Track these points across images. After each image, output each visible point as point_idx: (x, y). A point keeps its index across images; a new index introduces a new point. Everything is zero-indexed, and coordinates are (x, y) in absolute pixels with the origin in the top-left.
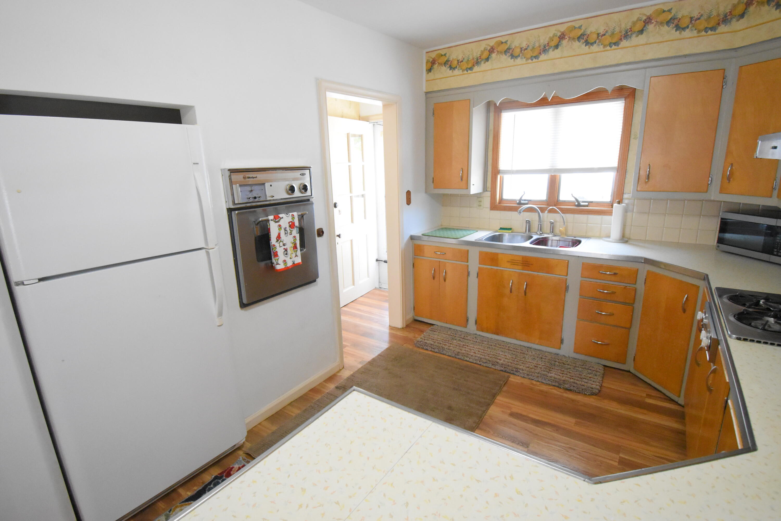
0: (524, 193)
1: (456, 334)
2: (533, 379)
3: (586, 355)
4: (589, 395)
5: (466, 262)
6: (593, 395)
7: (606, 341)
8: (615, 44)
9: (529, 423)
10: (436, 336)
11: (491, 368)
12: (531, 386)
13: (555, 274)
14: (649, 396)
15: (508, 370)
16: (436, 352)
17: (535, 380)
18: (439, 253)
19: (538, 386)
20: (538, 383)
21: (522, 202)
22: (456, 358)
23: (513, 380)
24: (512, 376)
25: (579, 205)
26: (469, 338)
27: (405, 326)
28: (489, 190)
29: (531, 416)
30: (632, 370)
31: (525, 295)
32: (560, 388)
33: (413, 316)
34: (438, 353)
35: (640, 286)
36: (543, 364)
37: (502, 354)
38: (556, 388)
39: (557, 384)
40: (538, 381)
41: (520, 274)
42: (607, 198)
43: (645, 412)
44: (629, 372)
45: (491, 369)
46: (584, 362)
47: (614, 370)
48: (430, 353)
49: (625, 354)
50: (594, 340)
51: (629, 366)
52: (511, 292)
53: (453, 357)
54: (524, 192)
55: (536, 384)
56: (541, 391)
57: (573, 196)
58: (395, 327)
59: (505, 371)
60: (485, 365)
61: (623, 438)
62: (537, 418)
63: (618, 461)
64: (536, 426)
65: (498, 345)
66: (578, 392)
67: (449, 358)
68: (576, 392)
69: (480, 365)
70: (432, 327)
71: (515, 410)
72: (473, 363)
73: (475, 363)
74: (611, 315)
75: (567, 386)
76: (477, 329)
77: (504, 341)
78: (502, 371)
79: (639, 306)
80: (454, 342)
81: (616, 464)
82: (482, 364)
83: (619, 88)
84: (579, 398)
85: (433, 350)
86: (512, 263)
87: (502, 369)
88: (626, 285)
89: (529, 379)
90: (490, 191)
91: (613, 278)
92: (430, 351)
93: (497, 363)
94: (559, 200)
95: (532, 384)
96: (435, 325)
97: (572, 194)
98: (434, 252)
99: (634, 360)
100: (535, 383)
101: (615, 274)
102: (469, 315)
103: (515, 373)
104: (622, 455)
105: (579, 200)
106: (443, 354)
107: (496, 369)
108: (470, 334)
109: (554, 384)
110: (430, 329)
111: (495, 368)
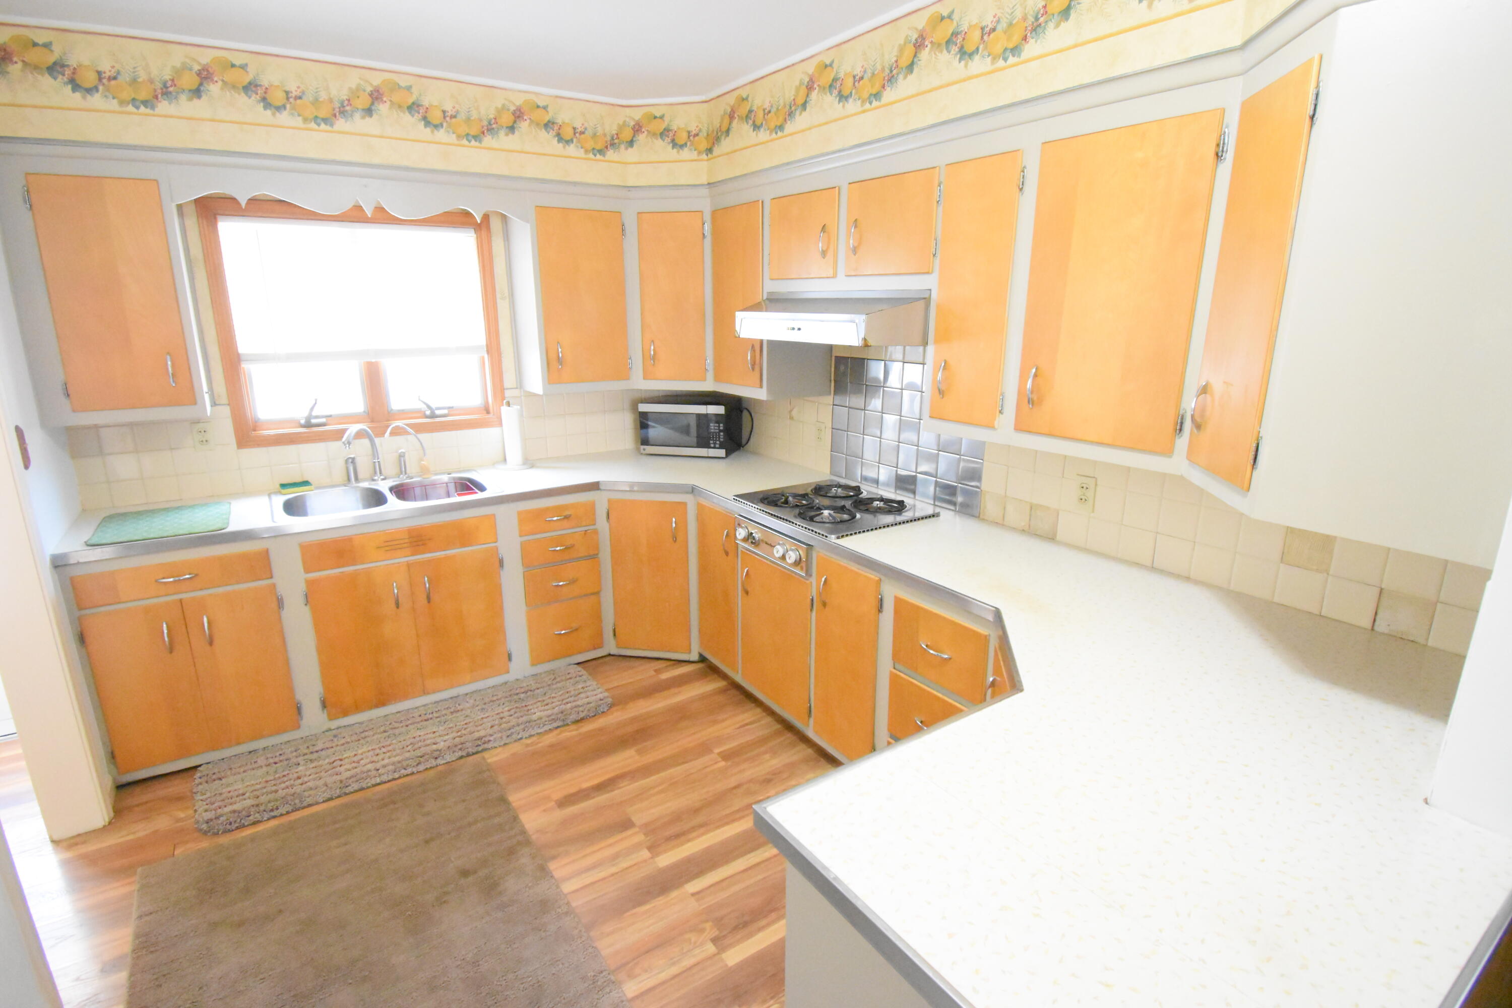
0: (314, 402)
1: (281, 755)
2: (521, 739)
3: (549, 661)
4: (607, 710)
5: (268, 578)
6: (611, 707)
7: (574, 625)
8: (476, 138)
9: (594, 797)
10: (239, 786)
11: (437, 766)
12: (530, 748)
13: (480, 544)
14: (658, 671)
15: (470, 750)
16: (288, 813)
17: (526, 738)
18: (171, 580)
19: (538, 743)
20: (534, 739)
21: (314, 421)
22: (346, 794)
23: (495, 759)
24: (486, 755)
25: (433, 416)
26: (320, 746)
27: (112, 814)
28: (225, 401)
29: (585, 785)
30: (614, 651)
31: (429, 602)
32: (568, 725)
33: (114, 780)
34: (293, 811)
35: (602, 525)
36: (507, 709)
37: (425, 735)
38: (562, 729)
39: (560, 723)
40: (531, 736)
41: (409, 565)
42: (476, 401)
43: (676, 690)
44: (610, 655)
45: (440, 768)
46: (552, 672)
47: (594, 662)
48: (273, 823)
49: (600, 634)
50: (557, 631)
51: (611, 647)
52: (398, 607)
53: (339, 796)
54: (316, 400)
55: (532, 743)
56: (551, 746)
57: (419, 400)
58: (79, 835)
59: (468, 755)
60: (421, 768)
61: (694, 734)
62: (596, 781)
63: (720, 759)
64: (609, 792)
65: (396, 725)
66: (593, 716)
67: (332, 804)
68: (590, 717)
69: (413, 773)
70: (198, 775)
71: (558, 795)
72: (394, 779)
73: (400, 778)
74: (573, 581)
75: (574, 717)
76: (331, 718)
77: (399, 712)
78: (462, 757)
79: (606, 555)
80: (301, 771)
81: (723, 764)
82: (415, 770)
83: (461, 211)
84: (601, 722)
85: (272, 814)
86: (387, 548)
87: (460, 753)
88: (586, 528)
89: (515, 741)
90: (229, 405)
91: (566, 523)
92: (269, 819)
93: (438, 753)
94: (392, 410)
95: (527, 745)
96: (200, 766)
97: (419, 397)
98: (156, 581)
99: (615, 635)
100: (529, 741)
101: (567, 517)
102: (300, 696)
103: (486, 746)
104: (717, 751)
105: (433, 406)
106: (310, 805)
107: (449, 762)
108: (316, 737)
109: (555, 725)
110: (197, 781)
111: (445, 762)
